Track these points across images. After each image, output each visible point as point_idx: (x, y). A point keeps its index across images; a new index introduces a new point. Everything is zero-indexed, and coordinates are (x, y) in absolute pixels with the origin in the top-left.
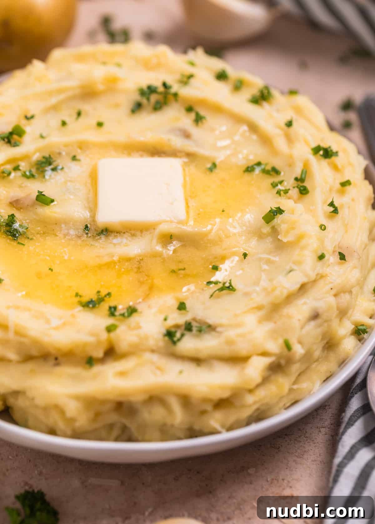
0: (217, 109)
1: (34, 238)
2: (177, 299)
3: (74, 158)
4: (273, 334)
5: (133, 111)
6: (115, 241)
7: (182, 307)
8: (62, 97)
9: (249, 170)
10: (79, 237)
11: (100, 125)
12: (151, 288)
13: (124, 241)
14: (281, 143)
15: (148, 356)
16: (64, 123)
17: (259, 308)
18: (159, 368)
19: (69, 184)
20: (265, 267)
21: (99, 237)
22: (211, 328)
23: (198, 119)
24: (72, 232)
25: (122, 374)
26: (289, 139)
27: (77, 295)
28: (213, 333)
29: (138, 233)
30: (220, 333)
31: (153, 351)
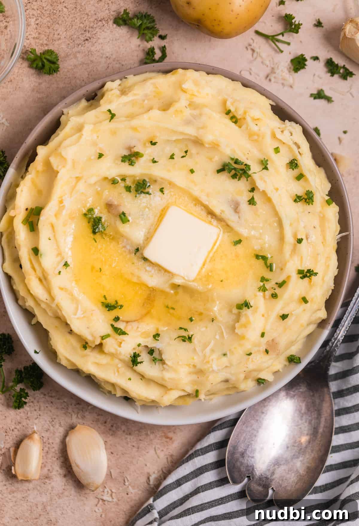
0: (269, 200)
1: (105, 239)
2: (158, 330)
3: (162, 190)
4: (194, 382)
5: (219, 171)
6: (148, 268)
7: (156, 336)
8: (181, 137)
9: (257, 257)
10: (130, 252)
11: (192, 171)
12: (148, 313)
13: (153, 271)
14: (288, 249)
15: (117, 361)
16: (172, 157)
17: (194, 366)
18: (118, 371)
19: (147, 210)
20: (217, 337)
21: (141, 260)
22: (162, 361)
23: (251, 202)
24: (128, 247)
25: (97, 364)
26: (294, 250)
27: (105, 297)
28: (161, 365)
29: (163, 272)
30: (164, 369)
31: (120, 360)
